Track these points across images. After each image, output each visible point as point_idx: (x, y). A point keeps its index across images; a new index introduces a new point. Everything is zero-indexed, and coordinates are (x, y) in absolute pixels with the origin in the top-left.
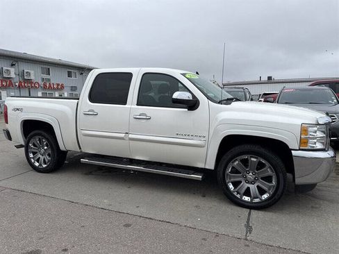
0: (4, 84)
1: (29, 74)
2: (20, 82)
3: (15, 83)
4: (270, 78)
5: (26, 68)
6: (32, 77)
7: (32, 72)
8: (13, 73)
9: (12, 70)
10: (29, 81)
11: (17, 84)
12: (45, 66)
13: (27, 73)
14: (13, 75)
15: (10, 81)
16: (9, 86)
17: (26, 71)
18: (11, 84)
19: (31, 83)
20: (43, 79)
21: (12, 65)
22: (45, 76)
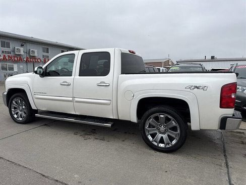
0: (16, 59)
1: (33, 52)
2: (27, 58)
3: (23, 58)
4: (213, 57)
5: (32, 48)
6: (36, 54)
7: (36, 51)
8: (22, 51)
9: (22, 49)
10: (34, 57)
11: (25, 59)
12: (46, 47)
13: (32, 51)
14: (22, 53)
15: (20, 57)
16: (19, 60)
17: (31, 50)
18: (21, 59)
19: (35, 59)
20: (44, 56)
21: (22, 45)
22: (45, 54)
